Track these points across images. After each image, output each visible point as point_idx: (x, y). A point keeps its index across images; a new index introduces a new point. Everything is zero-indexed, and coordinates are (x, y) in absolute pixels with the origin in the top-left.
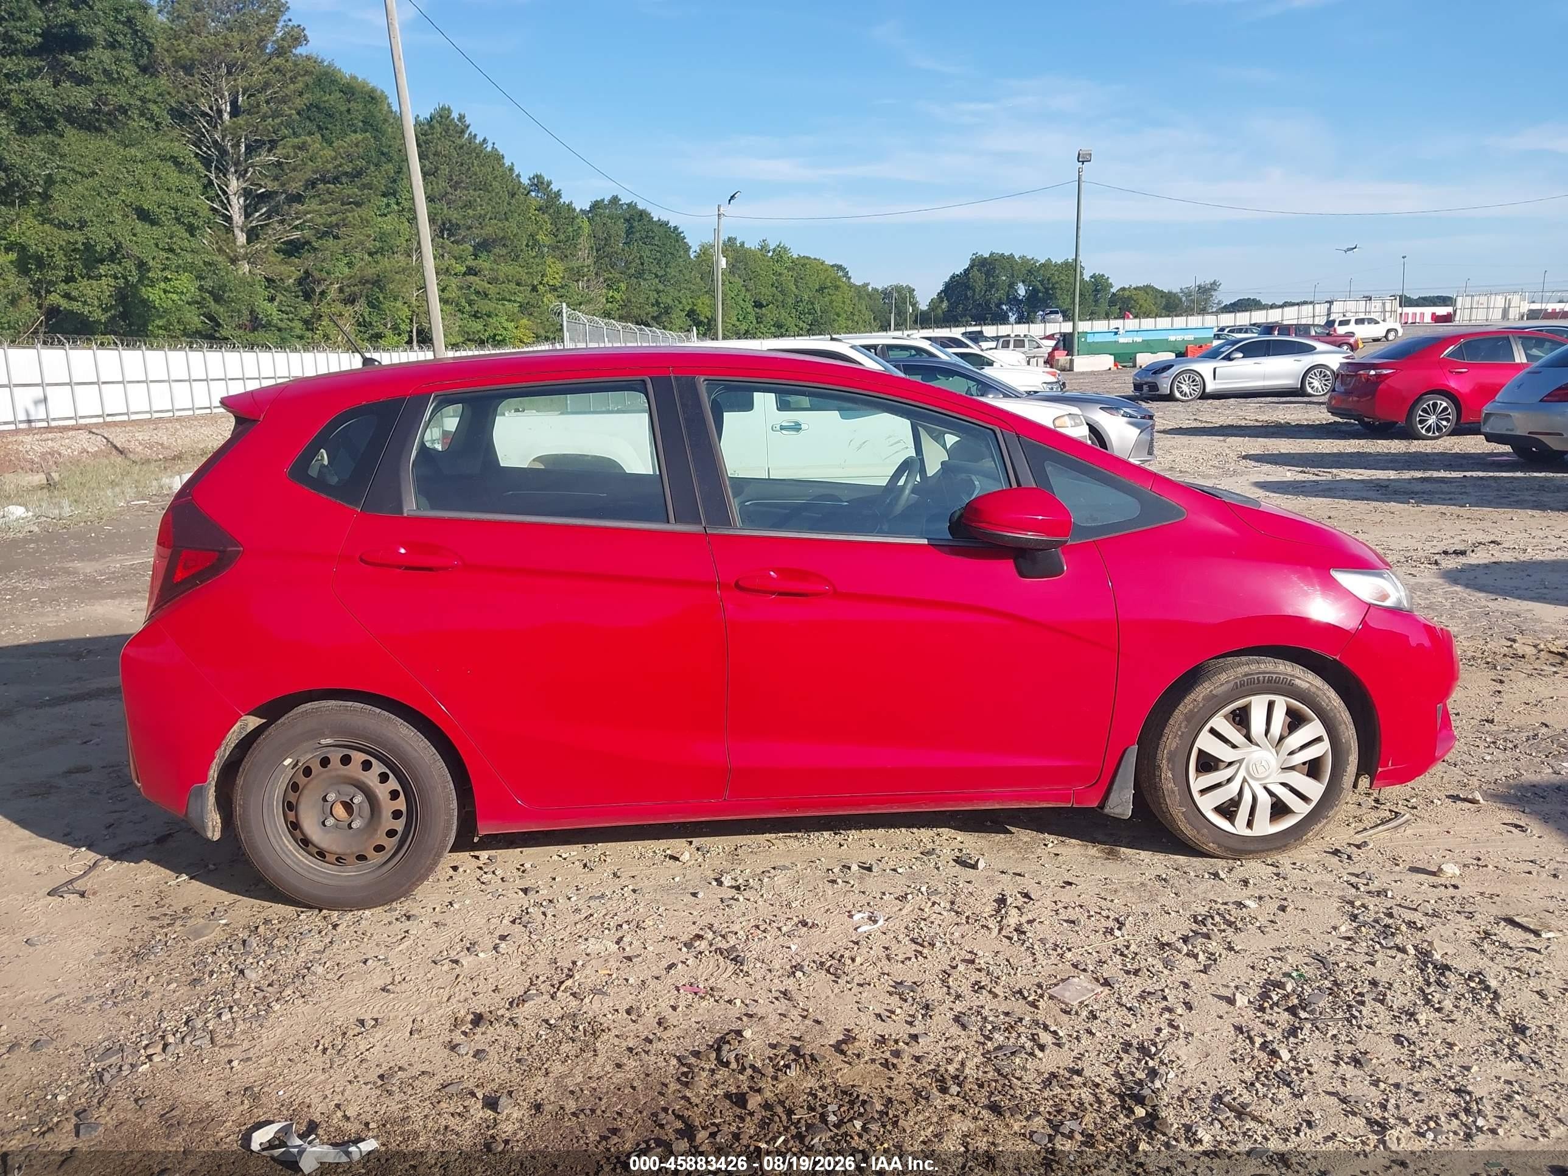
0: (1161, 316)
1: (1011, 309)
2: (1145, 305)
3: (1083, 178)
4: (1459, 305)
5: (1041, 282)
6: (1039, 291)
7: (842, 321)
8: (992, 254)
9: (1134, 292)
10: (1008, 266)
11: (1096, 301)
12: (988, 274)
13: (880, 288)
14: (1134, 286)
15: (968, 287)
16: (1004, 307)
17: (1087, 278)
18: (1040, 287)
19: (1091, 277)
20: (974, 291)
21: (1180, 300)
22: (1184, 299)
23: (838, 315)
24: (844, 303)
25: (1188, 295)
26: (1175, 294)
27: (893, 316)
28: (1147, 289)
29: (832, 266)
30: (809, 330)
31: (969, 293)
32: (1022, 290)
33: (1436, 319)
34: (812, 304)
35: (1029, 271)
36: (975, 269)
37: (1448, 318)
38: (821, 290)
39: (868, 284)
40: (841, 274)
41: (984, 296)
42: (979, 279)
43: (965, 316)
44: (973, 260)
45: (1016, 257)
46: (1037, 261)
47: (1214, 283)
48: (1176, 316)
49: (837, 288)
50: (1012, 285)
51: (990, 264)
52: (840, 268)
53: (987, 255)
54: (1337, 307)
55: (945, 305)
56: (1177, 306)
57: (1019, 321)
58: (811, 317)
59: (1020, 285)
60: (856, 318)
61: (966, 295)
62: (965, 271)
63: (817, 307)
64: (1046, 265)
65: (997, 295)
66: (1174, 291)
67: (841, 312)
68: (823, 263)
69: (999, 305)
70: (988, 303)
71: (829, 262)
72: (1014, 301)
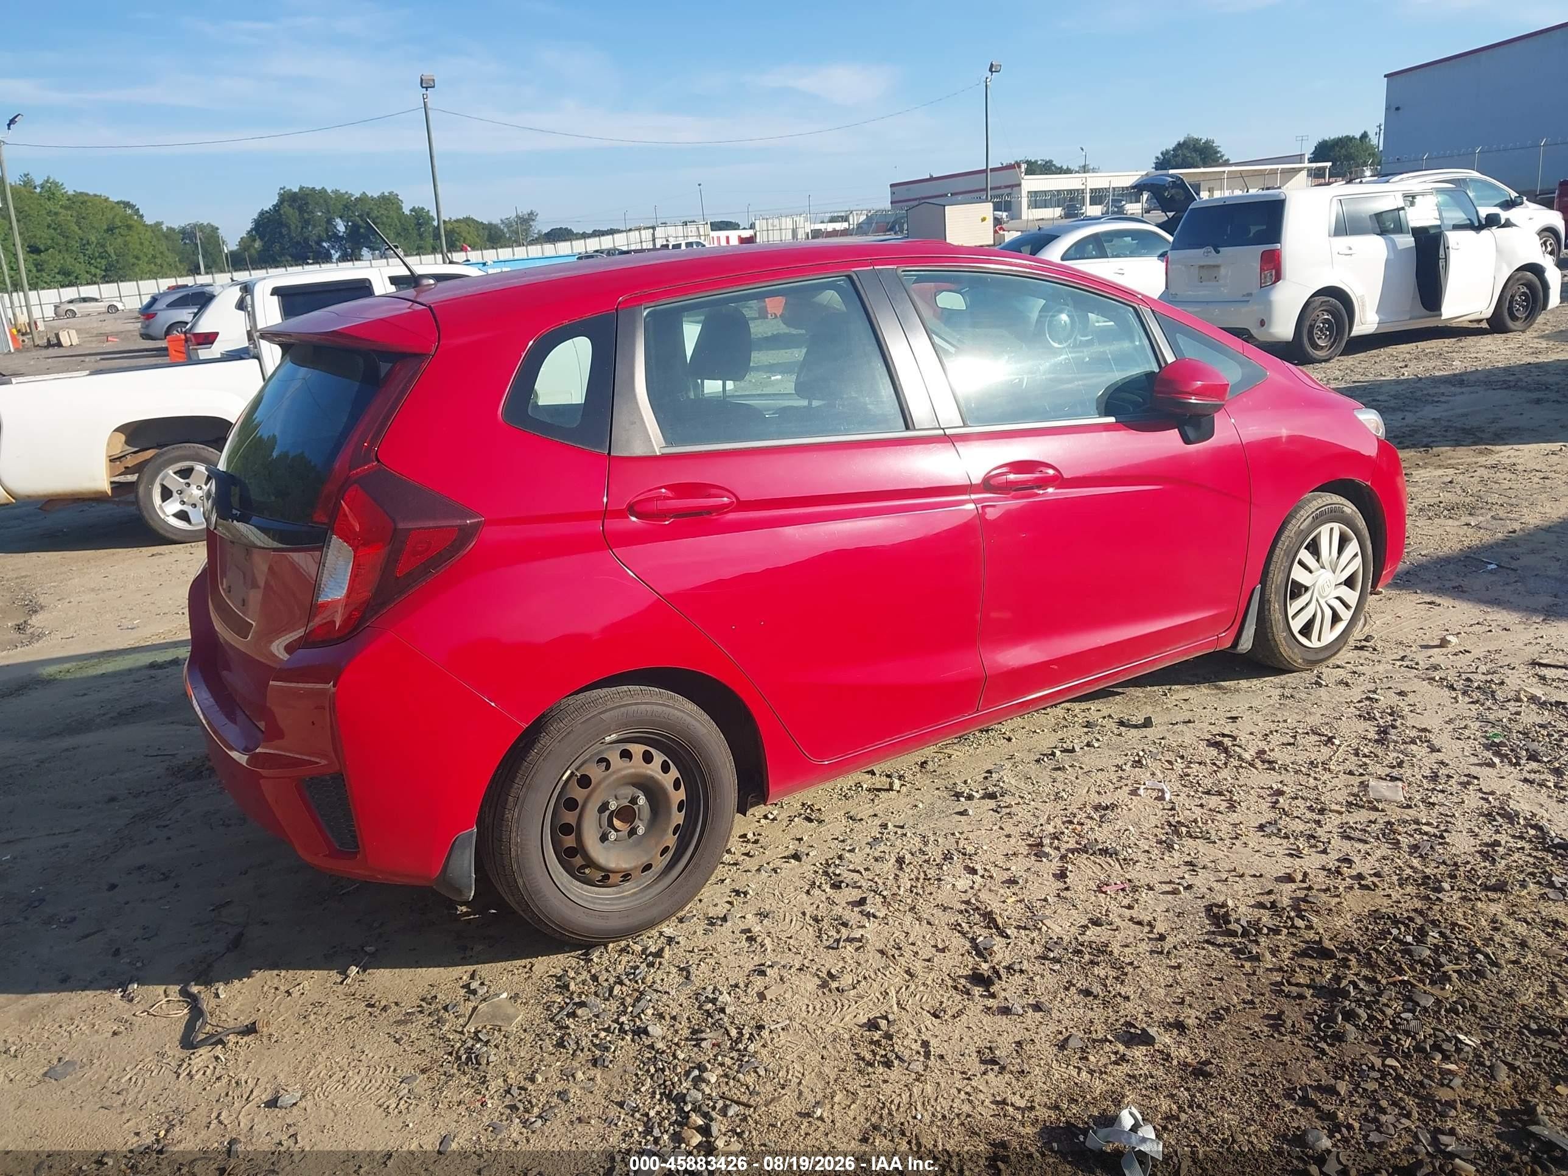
0: (486, 249)
1: (333, 247)
2: (469, 237)
3: (429, 105)
4: (757, 227)
5: (360, 216)
6: (359, 227)
7: (143, 264)
8: (301, 188)
9: (456, 225)
10: (322, 201)
11: (420, 235)
12: (301, 210)
13: (176, 226)
14: (454, 218)
15: (281, 224)
16: (325, 244)
17: (407, 212)
18: (360, 222)
19: (411, 211)
20: (289, 228)
21: (502, 231)
22: (506, 230)
23: (137, 258)
24: (141, 244)
25: (509, 225)
26: (496, 226)
27: (200, 257)
28: (468, 221)
29: (118, 203)
30: (104, 277)
31: (284, 231)
32: (341, 227)
33: (742, 241)
34: (103, 246)
35: (346, 206)
36: (286, 204)
37: (751, 240)
38: (110, 230)
39: (162, 223)
40: (129, 211)
41: (301, 233)
42: (291, 214)
43: (283, 255)
44: (280, 195)
45: (329, 191)
46: (352, 195)
47: (532, 213)
48: (502, 247)
49: (129, 227)
50: (329, 221)
51: (301, 199)
52: (127, 205)
53: (296, 189)
54: (659, 232)
55: (258, 244)
56: (501, 237)
57: (344, 258)
58: (104, 262)
59: (338, 220)
60: (159, 261)
61: (281, 233)
62: (275, 206)
63: (110, 250)
64: (363, 199)
65: (313, 232)
66: (494, 222)
67: (141, 255)
68: (106, 200)
69: (319, 243)
70: (306, 240)
71: (114, 199)
72: (335, 238)
